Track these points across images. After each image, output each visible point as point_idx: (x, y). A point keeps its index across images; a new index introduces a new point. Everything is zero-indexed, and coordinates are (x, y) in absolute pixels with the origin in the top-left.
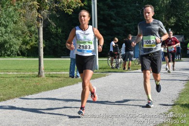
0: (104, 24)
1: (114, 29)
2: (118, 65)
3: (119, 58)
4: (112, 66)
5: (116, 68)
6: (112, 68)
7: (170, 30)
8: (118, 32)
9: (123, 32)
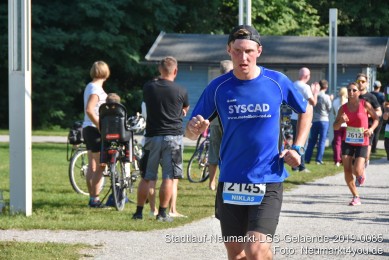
2: (120, 191)
4: (93, 194)
5: (111, 203)
6: (92, 204)
8: (96, 13)
9: (121, 14)
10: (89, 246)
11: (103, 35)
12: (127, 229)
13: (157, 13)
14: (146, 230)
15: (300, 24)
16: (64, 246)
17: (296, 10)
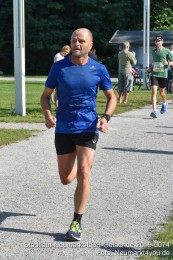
0: (59, 7)
1: (81, 15)
9: (101, 22)
10: (38, 131)
13: (117, 22)
16: (26, 131)
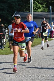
3: (4, 38)
7: (51, 7)
11: (4, 12)
12: (3, 54)
13: (15, 8)
14: (7, 54)
15: (44, 10)
17: (43, 7)
